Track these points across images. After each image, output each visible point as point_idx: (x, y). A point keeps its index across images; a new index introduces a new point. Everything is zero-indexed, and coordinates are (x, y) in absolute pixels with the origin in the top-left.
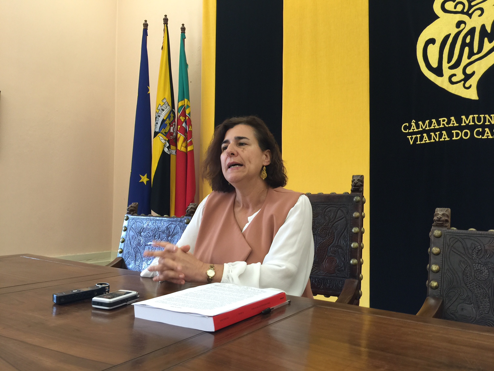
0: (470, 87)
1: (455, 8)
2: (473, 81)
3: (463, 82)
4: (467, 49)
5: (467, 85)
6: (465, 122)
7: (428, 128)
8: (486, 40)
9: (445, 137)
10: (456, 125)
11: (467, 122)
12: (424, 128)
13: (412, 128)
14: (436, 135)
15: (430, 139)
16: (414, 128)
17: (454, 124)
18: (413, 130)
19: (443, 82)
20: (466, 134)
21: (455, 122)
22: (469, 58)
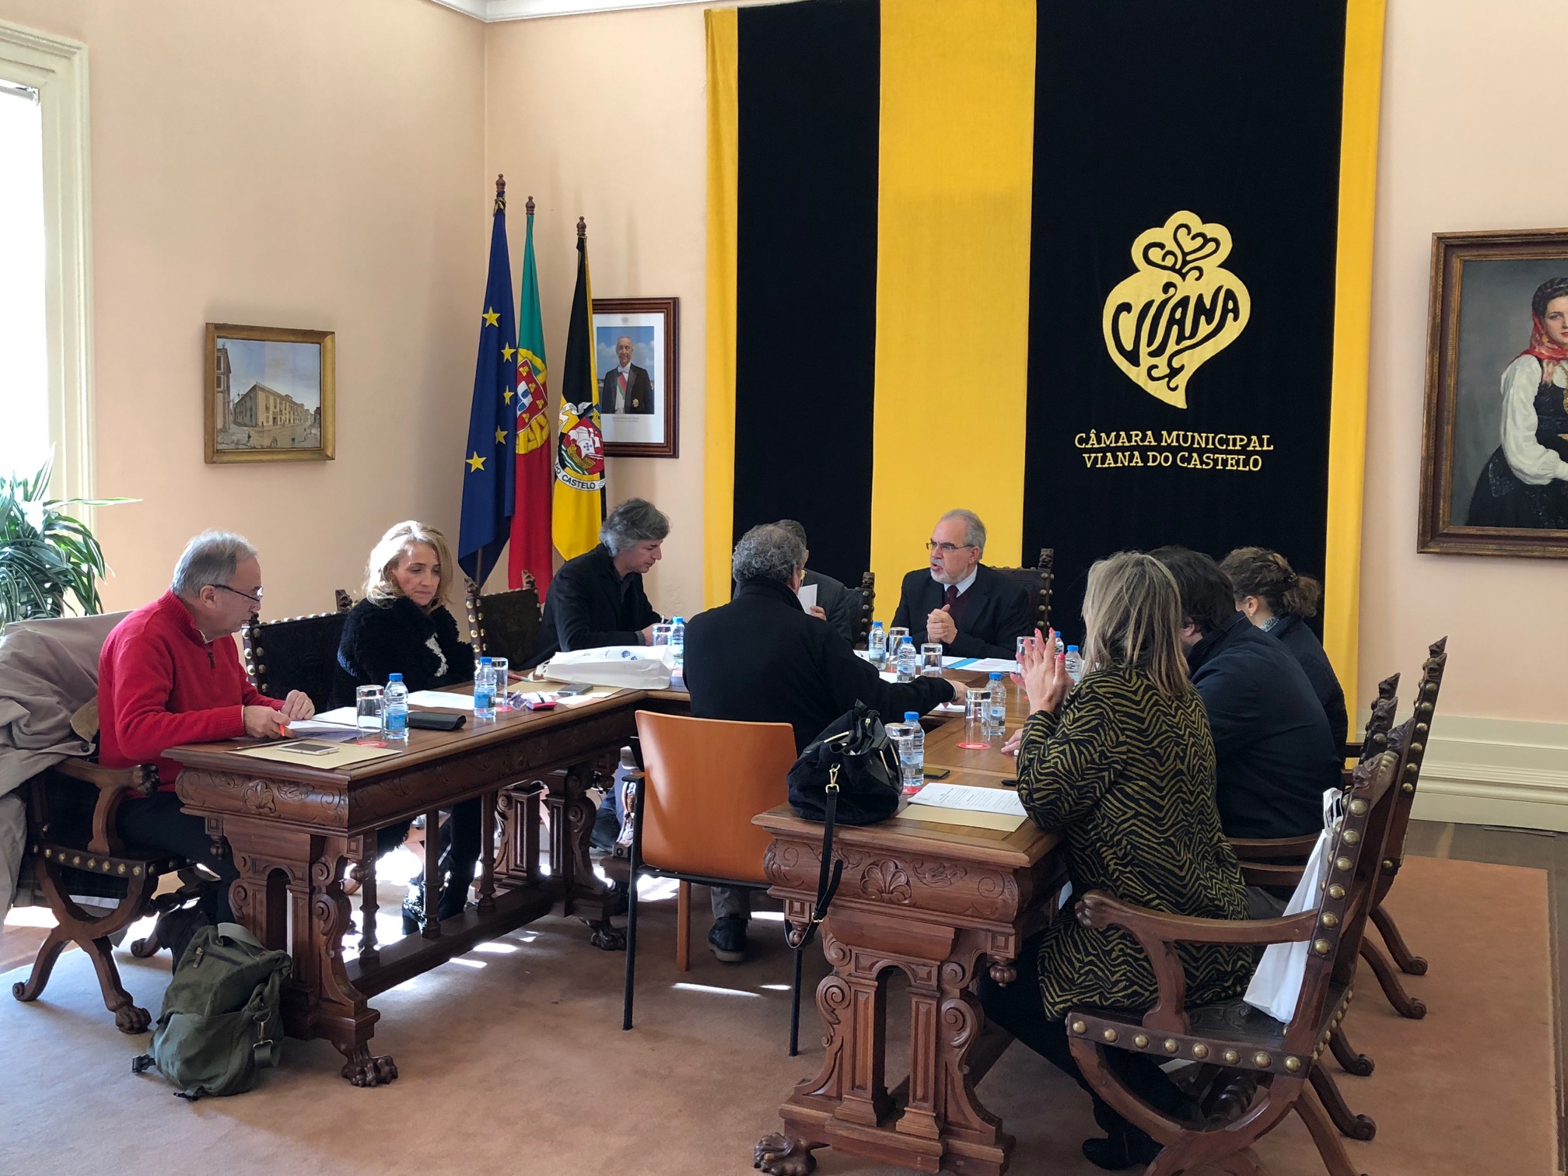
0: (1177, 387)
1: (1163, 260)
2: (1182, 380)
3: (1167, 379)
4: (1175, 328)
5: (1172, 385)
6: (1166, 441)
7: (1113, 445)
8: (1203, 318)
9: (1137, 461)
10: (1153, 443)
11: (1169, 441)
12: (1108, 443)
13: (1091, 442)
14: (1125, 457)
15: (1116, 462)
16: (1093, 442)
17: (1150, 442)
18: (1093, 444)
19: (1138, 375)
20: (1166, 459)
21: (1152, 440)
22: (1178, 343)
